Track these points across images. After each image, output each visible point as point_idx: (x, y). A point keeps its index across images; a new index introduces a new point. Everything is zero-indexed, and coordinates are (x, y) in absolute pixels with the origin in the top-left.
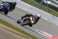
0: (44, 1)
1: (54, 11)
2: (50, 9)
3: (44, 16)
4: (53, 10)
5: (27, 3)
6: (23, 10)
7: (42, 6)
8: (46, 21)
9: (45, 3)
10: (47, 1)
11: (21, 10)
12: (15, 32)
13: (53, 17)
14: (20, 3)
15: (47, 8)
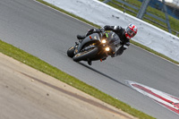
3: (153, 41)
7: (150, 8)
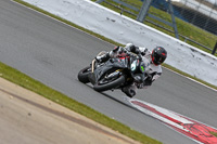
1: (196, 28)
2: (179, 20)
4: (191, 25)
6: (80, 25)
7: (152, 9)
11: (73, 25)
12: (49, 107)
13: (193, 50)
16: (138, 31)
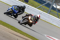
0: (53, 6)
5: (36, 7)
7: (52, 10)
8: (55, 26)
9: (55, 8)
10: (56, 6)
14: (28, 7)
15: (56, 12)
16: (48, 16)
